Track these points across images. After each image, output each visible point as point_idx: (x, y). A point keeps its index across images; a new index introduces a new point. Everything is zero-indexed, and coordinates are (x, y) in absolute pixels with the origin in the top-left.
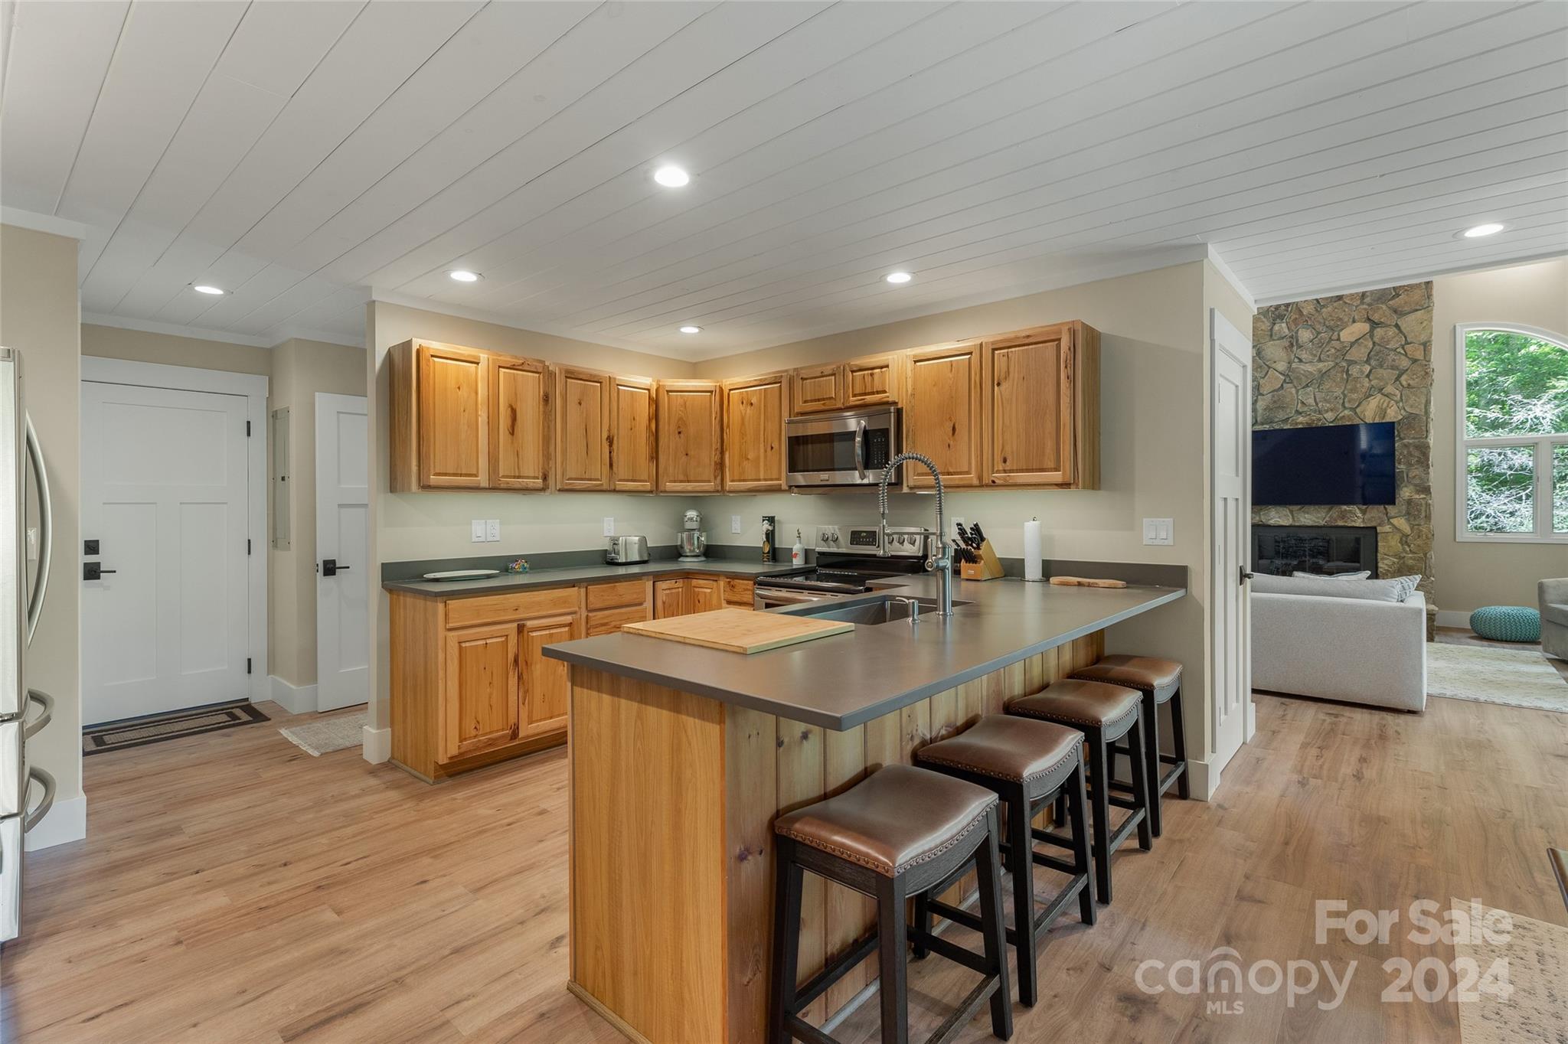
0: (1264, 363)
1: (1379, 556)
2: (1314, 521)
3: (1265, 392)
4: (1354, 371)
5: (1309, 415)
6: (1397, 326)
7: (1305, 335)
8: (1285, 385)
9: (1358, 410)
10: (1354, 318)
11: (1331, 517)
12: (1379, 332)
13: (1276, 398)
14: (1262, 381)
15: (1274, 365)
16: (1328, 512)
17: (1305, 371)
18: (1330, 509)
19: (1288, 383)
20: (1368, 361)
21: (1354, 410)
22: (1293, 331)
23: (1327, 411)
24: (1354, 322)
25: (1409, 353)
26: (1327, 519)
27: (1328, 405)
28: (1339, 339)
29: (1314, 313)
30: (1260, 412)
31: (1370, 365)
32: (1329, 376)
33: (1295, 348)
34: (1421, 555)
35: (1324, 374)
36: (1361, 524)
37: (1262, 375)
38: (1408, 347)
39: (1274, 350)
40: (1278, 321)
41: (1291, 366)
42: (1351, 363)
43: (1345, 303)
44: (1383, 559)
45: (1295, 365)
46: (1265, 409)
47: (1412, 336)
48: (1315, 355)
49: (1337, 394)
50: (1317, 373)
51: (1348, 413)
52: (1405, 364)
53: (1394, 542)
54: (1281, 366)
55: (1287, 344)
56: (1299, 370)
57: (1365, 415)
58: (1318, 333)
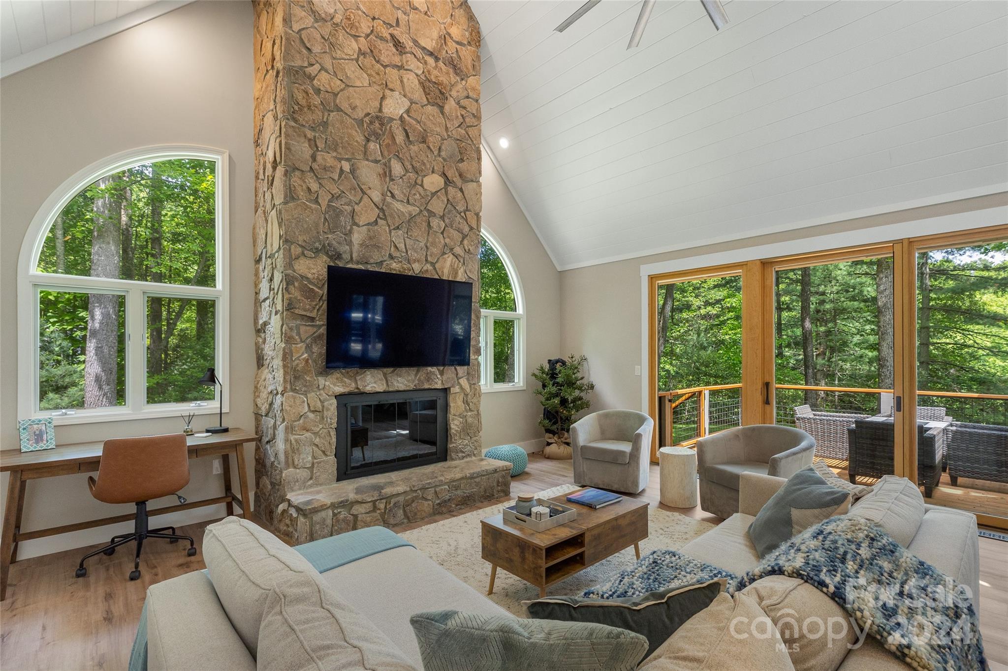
0: (358, 185)
1: (451, 417)
2: (406, 385)
3: (361, 224)
4: (435, 222)
5: (401, 262)
6: (461, 190)
7: (397, 168)
8: (379, 220)
9: (437, 266)
10: (433, 168)
11: (419, 380)
12: (450, 189)
13: (372, 234)
14: (356, 207)
15: (368, 192)
16: (416, 375)
17: (398, 209)
18: (418, 371)
19: (381, 218)
20: (442, 218)
21: (433, 264)
22: (385, 158)
23: (415, 261)
24: (433, 172)
25: (469, 220)
26: (417, 382)
27: (416, 255)
28: (422, 186)
29: (404, 145)
30: (356, 247)
31: (444, 221)
32: (415, 223)
33: (388, 179)
34: (476, 412)
35: (412, 218)
36: (439, 386)
37: (357, 199)
38: (467, 213)
39: (369, 174)
40: (373, 138)
41: (385, 199)
42: (432, 214)
43: (429, 147)
44: (453, 420)
45: (389, 199)
46: (361, 245)
47: (470, 204)
48: (405, 195)
49: (422, 244)
50: (407, 215)
51: (429, 267)
52: (466, 229)
53: (460, 403)
54: (376, 196)
55: (381, 172)
56: (392, 206)
57: (443, 272)
58: (407, 171)
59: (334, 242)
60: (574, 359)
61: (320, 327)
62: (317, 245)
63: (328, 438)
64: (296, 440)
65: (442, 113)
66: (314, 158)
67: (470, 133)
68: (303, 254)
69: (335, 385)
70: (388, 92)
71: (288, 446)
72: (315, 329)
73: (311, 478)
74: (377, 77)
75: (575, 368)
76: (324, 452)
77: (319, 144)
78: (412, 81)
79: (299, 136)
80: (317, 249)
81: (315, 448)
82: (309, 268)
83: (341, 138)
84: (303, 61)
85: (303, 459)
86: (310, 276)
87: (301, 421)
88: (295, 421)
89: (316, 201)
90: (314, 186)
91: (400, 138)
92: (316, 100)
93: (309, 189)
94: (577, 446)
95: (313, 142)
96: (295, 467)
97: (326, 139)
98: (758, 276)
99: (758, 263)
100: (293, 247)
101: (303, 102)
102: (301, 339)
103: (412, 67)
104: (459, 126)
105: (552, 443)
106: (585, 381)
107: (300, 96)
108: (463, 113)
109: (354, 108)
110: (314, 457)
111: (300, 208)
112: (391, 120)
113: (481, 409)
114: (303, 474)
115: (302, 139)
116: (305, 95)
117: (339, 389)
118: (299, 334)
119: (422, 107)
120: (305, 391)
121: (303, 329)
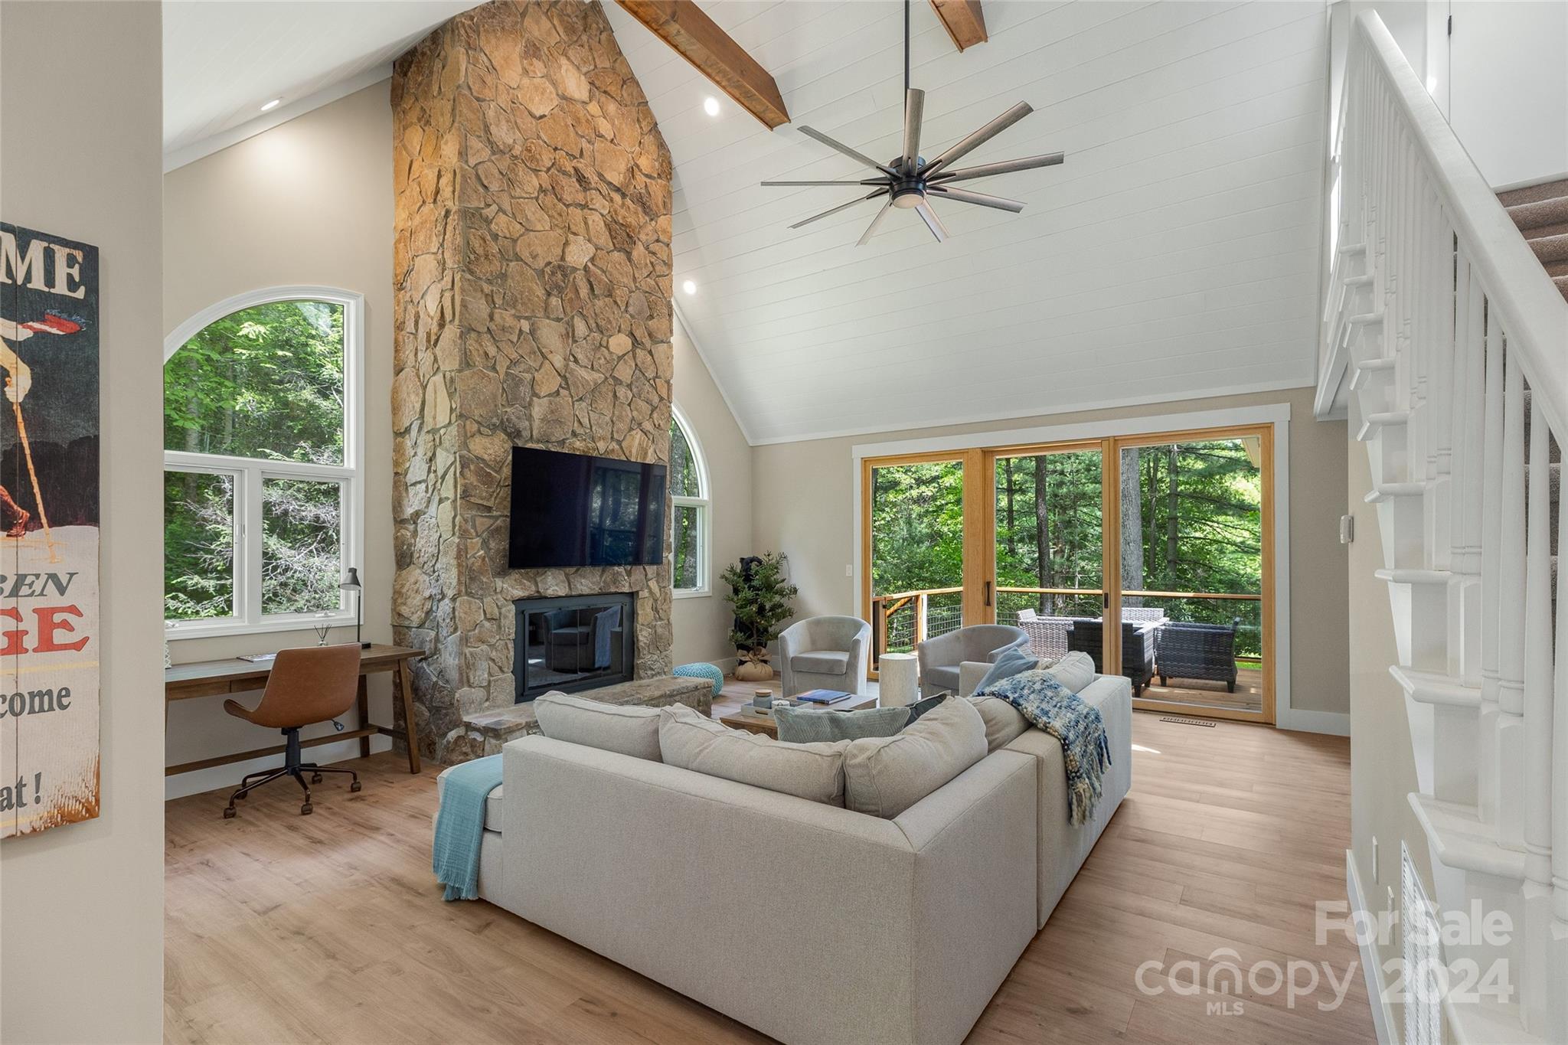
0: (538, 348)
1: (638, 626)
2: (590, 588)
3: (542, 394)
4: (622, 392)
5: (585, 440)
6: (650, 352)
7: (581, 327)
8: (561, 390)
9: (624, 444)
10: (620, 327)
11: (605, 581)
12: (639, 352)
13: (553, 407)
14: (536, 374)
15: (550, 356)
16: (601, 577)
17: (582, 377)
18: (603, 571)
19: (563, 388)
20: (629, 386)
21: (619, 443)
22: (568, 315)
23: (600, 439)
24: (619, 331)
25: (658, 388)
26: (602, 584)
27: (601, 431)
28: (607, 348)
29: (588, 301)
30: (536, 424)
31: (631, 390)
32: (600, 392)
33: (570, 341)
34: (666, 621)
35: (597, 386)
36: (626, 590)
37: (536, 365)
38: (657, 380)
39: (550, 334)
40: (555, 292)
41: (568, 365)
42: (618, 381)
43: (615, 302)
44: (641, 630)
45: (572, 365)
46: (542, 420)
47: (660, 369)
48: (589, 360)
49: (607, 419)
50: (591, 383)
51: (614, 446)
52: (656, 399)
53: (649, 610)
54: (558, 360)
55: (564, 332)
56: (576, 373)
57: (630, 452)
58: (591, 330)
59: (513, 417)
60: (770, 558)
61: (497, 518)
62: (495, 420)
63: (505, 651)
64: (471, 654)
65: (630, 260)
66: (491, 317)
67: (660, 284)
68: (479, 431)
69: (513, 587)
70: (571, 236)
71: (463, 661)
72: (492, 521)
73: (487, 700)
74: (560, 219)
75: (776, 568)
76: (500, 668)
77: (496, 300)
78: (596, 222)
79: (475, 290)
80: (494, 425)
81: (492, 664)
82: (485, 448)
83: (522, 293)
84: (480, 201)
85: (479, 676)
86: (486, 457)
87: (477, 631)
88: (469, 631)
89: (494, 369)
90: (492, 351)
91: (584, 291)
92: (495, 249)
93: (486, 354)
94: (786, 658)
95: (490, 298)
96: (470, 686)
97: (505, 293)
98: (979, 466)
99: (979, 451)
100: (468, 422)
101: (481, 251)
102: (477, 533)
103: (597, 206)
104: (648, 275)
105: (746, 662)
106: (784, 585)
107: (476, 244)
108: (653, 260)
109: (535, 257)
110: (490, 674)
111: (476, 377)
112: (575, 269)
113: (672, 618)
114: (478, 694)
115: (479, 295)
116: (481, 242)
117: (519, 593)
118: (474, 526)
119: (608, 253)
120: (482, 595)
121: (479, 520)
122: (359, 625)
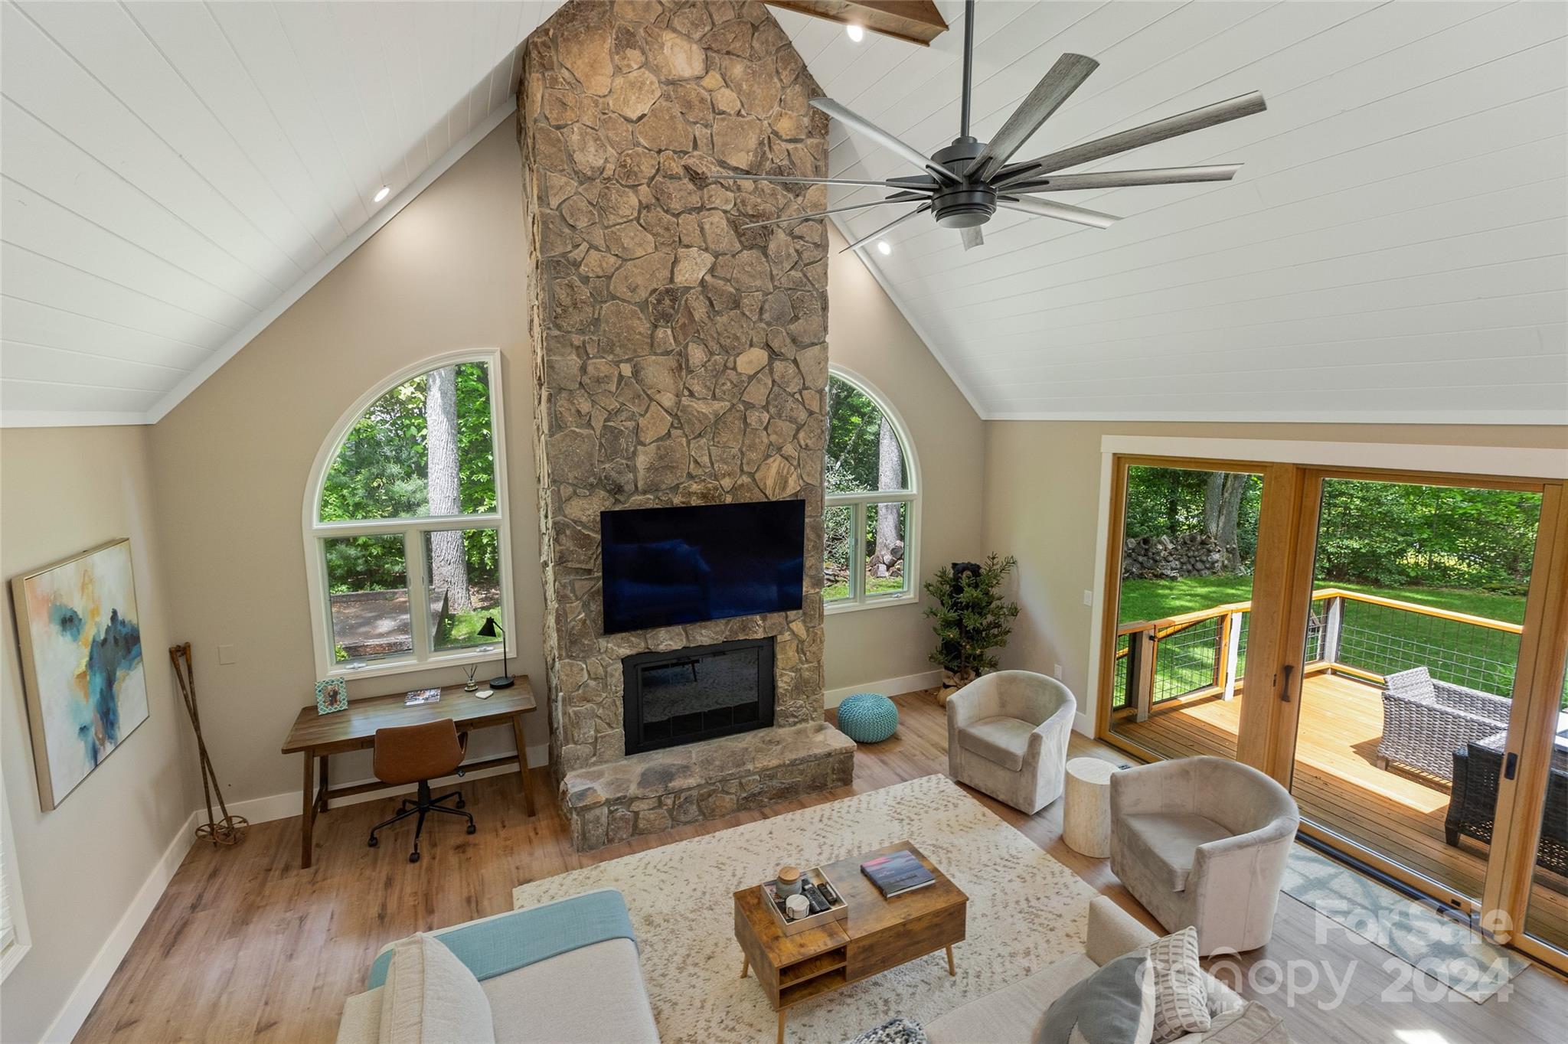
0: (643, 390)
1: (778, 672)
2: (712, 638)
3: (648, 441)
4: (753, 418)
5: (704, 480)
6: (795, 361)
7: (697, 354)
8: (673, 431)
9: (757, 476)
10: (751, 341)
11: (731, 630)
12: (778, 365)
13: (662, 452)
14: (641, 421)
15: (657, 397)
16: (727, 624)
17: (698, 412)
18: (729, 622)
19: (676, 428)
20: (766, 408)
21: (752, 475)
22: (681, 344)
23: (724, 476)
24: (751, 345)
25: (807, 402)
26: (727, 633)
27: (725, 467)
28: (734, 368)
29: (706, 320)
30: (641, 473)
31: (768, 412)
32: (724, 423)
33: (684, 373)
34: (815, 664)
35: (719, 419)
36: (760, 635)
37: (641, 410)
38: (805, 392)
39: (658, 372)
40: (662, 323)
41: (680, 401)
42: (749, 406)
43: (744, 314)
44: (782, 675)
45: (685, 401)
46: (648, 470)
47: (808, 379)
48: (709, 389)
49: (735, 451)
50: (711, 417)
51: (745, 479)
52: (803, 416)
53: (791, 653)
54: (668, 400)
55: (674, 364)
56: (690, 409)
57: (765, 484)
58: (712, 354)
59: (613, 474)
60: (995, 561)
61: (597, 579)
62: (592, 479)
63: (613, 708)
64: (576, 713)
65: (766, 255)
66: (583, 369)
67: (809, 275)
68: (575, 492)
69: (619, 646)
70: (681, 251)
71: (567, 720)
72: (593, 583)
73: (594, 755)
74: (667, 234)
75: (995, 576)
76: (609, 724)
77: (589, 351)
78: (717, 224)
79: (564, 346)
80: (591, 485)
81: (598, 721)
82: (583, 510)
83: (618, 335)
84: (565, 244)
85: (584, 734)
86: (584, 519)
87: (580, 691)
88: (572, 692)
89: (589, 425)
90: (585, 406)
91: (700, 311)
92: (584, 293)
93: (579, 412)
95: (581, 350)
96: (575, 743)
97: (599, 340)
100: (562, 487)
101: (567, 301)
102: (576, 596)
103: (717, 203)
104: (793, 267)
107: (563, 296)
108: (798, 247)
109: (633, 290)
110: (597, 731)
111: (568, 439)
112: (688, 289)
113: (825, 659)
114: (584, 750)
115: (569, 349)
116: (569, 291)
117: (625, 651)
118: (573, 591)
119: (734, 256)
120: (583, 657)
121: (577, 585)
122: (505, 659)
